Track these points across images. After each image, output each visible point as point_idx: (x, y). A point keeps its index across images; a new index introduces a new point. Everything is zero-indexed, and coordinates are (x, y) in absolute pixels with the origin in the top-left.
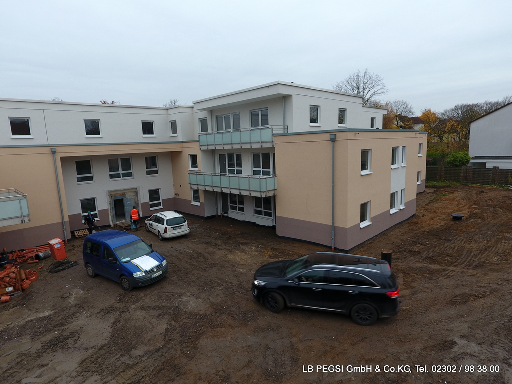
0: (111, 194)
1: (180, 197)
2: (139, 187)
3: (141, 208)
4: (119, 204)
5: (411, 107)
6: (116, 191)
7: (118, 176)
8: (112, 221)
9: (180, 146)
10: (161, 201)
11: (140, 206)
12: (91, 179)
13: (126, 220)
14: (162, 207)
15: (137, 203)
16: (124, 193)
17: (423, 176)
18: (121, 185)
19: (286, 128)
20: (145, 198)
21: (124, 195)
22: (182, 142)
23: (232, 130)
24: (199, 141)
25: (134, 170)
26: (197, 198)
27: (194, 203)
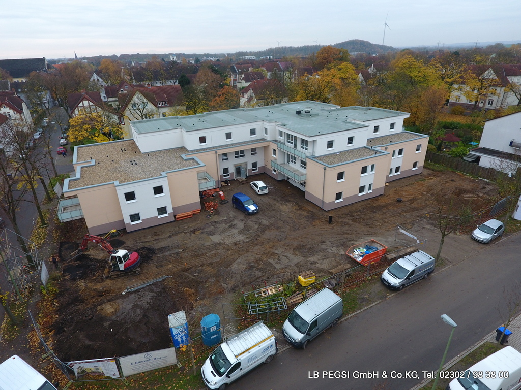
0: (235, 165)
2: (247, 162)
3: (248, 172)
4: (238, 170)
6: (237, 164)
7: (238, 157)
8: (235, 177)
9: (268, 143)
10: (257, 168)
11: (248, 170)
12: (228, 159)
13: (241, 176)
14: (257, 171)
15: (246, 169)
17: (421, 163)
18: (240, 161)
19: (313, 153)
20: (250, 167)
21: (241, 165)
22: (269, 141)
23: (293, 142)
24: (277, 144)
25: (245, 154)
26: (275, 171)
27: (273, 172)
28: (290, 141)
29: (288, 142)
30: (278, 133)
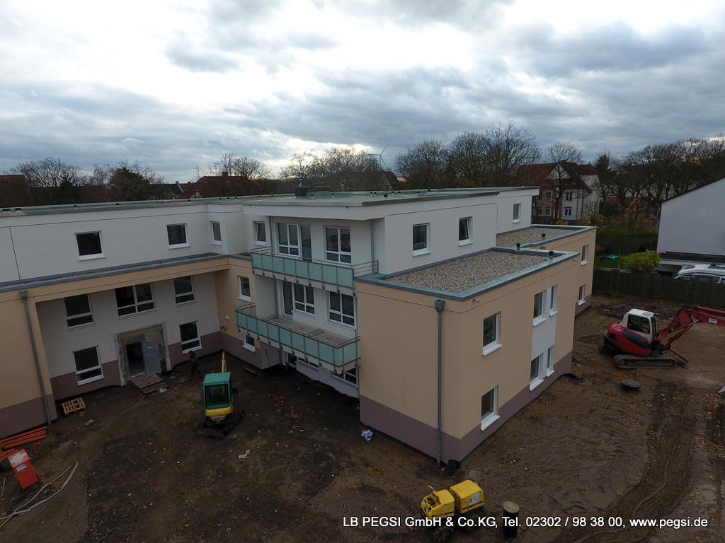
0: (120, 338)
1: (227, 332)
2: (165, 323)
3: (168, 353)
4: (133, 352)
5: (580, 154)
6: (129, 332)
7: (133, 310)
8: (124, 376)
9: (224, 261)
10: (199, 338)
11: (167, 349)
12: (89, 319)
13: (145, 370)
14: (200, 347)
15: (161, 348)
16: (141, 334)
17: (588, 291)
19: (375, 264)
20: (173, 337)
21: (142, 336)
22: (228, 256)
23: (299, 247)
24: (251, 260)
25: (156, 298)
26: (251, 341)
27: (247, 346)
28: (289, 246)
29: (283, 250)
30: (251, 232)
